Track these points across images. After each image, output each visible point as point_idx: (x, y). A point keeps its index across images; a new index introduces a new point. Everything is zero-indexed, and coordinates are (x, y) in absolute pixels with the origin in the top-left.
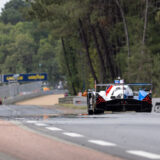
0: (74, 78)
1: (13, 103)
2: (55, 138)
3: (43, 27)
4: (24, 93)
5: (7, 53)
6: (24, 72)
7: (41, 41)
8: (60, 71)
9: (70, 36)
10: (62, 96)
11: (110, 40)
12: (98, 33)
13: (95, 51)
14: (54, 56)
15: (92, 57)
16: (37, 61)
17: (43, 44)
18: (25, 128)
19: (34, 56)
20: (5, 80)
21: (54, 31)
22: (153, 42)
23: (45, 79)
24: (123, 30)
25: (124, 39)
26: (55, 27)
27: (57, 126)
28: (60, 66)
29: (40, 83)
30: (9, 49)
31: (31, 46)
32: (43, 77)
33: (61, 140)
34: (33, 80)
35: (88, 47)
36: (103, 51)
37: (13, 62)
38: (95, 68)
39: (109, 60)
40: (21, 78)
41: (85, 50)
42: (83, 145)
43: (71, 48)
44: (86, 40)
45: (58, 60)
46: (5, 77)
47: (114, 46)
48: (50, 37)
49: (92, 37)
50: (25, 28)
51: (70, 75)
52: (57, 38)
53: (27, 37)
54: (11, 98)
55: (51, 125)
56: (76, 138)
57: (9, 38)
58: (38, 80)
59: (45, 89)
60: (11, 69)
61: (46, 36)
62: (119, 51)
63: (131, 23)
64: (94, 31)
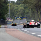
2: (29, 34)
8: (31, 17)
9: (33, 8)
13: (39, 12)
15: (39, 13)
17: (26, 10)
21: (29, 7)
28: (31, 15)
30: (18, 11)
31: (23, 10)
32: (26, 18)
34: (24, 19)
35: (38, 11)
37: (19, 14)
40: (21, 18)
41: (37, 12)
42: (36, 36)
44: (37, 9)
48: (28, 8)
50: (22, 6)
56: (34, 34)
57: (18, 8)
60: (18, 16)
61: (27, 8)
64: (39, 7)
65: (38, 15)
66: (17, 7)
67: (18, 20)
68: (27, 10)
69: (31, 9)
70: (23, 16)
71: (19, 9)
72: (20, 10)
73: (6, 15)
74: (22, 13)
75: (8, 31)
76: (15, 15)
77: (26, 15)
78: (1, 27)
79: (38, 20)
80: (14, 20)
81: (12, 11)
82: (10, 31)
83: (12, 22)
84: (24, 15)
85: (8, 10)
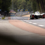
1: (21, 16)
2: (31, 24)
4: (24, 14)
6: (24, 9)
7: (28, 2)
13: (40, 4)
14: (31, 5)
15: (39, 5)
16: (27, 7)
18: (24, 22)
20: (19, 11)
23: (28, 11)
27: (31, 21)
28: (32, 7)
29: (27, 11)
30: (20, 4)
33: (32, 25)
35: (38, 3)
36: (42, 4)
37: (21, 7)
39: (43, 6)
41: (38, 4)
43: (35, 4)
45: (31, 6)
52: (31, 1)
54: (21, 15)
55: (30, 21)
57: (20, 1)
59: (28, 13)
61: (29, 1)
67: (20, 12)
68: (28, 3)
72: (22, 3)
73: (9, 7)
74: (24, 5)
75: (11, 22)
76: (17, 7)
78: (5, 18)
80: (16, 12)
81: (14, 3)
82: (14, 22)
83: (15, 14)
84: (26, 7)
85: (11, 3)
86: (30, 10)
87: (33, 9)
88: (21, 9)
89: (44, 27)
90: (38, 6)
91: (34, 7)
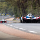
0: (16, 14)
3: (9, 3)
5: (1, 9)
8: (13, 13)
9: (15, 5)
10: (14, 18)
11: (24, 6)
12: (22, 5)
14: (12, 10)
17: (9, 7)
18: (5, 25)
19: (8, 10)
22: (34, 7)
24: (27, 4)
25: (27, 6)
26: (12, 3)
29: (9, 15)
30: (2, 8)
35: (19, 8)
36: (23, 9)
37: (3, 11)
38: (21, 12)
44: (19, 6)
46: (1, 14)
47: (25, 7)
48: (11, 5)
49: (20, 5)
50: (5, 3)
51: (15, 14)
53: (6, 5)
58: (8, 15)
62: (26, 8)
63: (29, 2)
64: (21, 4)
65: (20, 11)
66: (1, 4)
69: (13, 6)
70: (6, 13)
71: (3, 6)
74: (5, 10)
77: (9, 11)
79: (20, 16)
84: (8, 11)
86: (11, 14)
87: (14, 13)
88: (3, 13)
89: (24, 30)
90: (19, 10)
91: (16, 12)
